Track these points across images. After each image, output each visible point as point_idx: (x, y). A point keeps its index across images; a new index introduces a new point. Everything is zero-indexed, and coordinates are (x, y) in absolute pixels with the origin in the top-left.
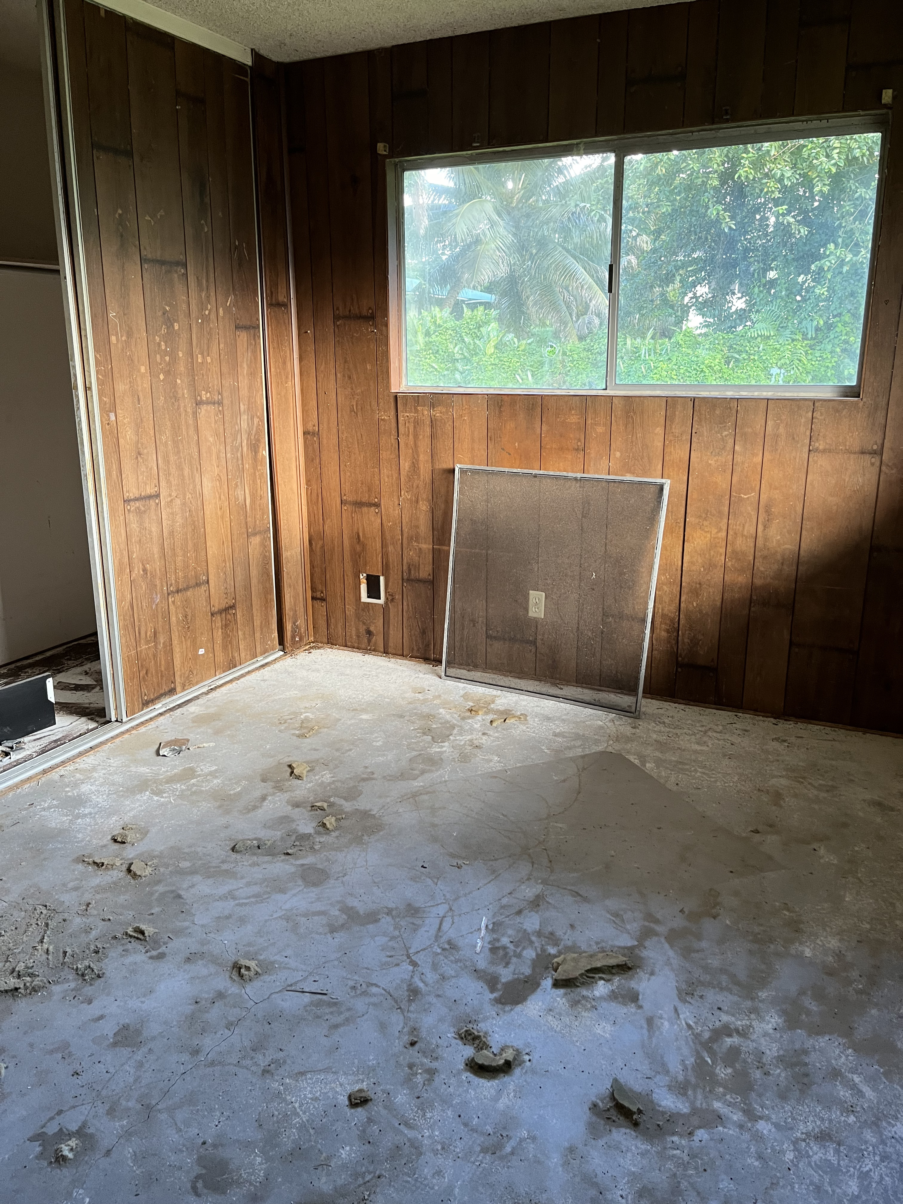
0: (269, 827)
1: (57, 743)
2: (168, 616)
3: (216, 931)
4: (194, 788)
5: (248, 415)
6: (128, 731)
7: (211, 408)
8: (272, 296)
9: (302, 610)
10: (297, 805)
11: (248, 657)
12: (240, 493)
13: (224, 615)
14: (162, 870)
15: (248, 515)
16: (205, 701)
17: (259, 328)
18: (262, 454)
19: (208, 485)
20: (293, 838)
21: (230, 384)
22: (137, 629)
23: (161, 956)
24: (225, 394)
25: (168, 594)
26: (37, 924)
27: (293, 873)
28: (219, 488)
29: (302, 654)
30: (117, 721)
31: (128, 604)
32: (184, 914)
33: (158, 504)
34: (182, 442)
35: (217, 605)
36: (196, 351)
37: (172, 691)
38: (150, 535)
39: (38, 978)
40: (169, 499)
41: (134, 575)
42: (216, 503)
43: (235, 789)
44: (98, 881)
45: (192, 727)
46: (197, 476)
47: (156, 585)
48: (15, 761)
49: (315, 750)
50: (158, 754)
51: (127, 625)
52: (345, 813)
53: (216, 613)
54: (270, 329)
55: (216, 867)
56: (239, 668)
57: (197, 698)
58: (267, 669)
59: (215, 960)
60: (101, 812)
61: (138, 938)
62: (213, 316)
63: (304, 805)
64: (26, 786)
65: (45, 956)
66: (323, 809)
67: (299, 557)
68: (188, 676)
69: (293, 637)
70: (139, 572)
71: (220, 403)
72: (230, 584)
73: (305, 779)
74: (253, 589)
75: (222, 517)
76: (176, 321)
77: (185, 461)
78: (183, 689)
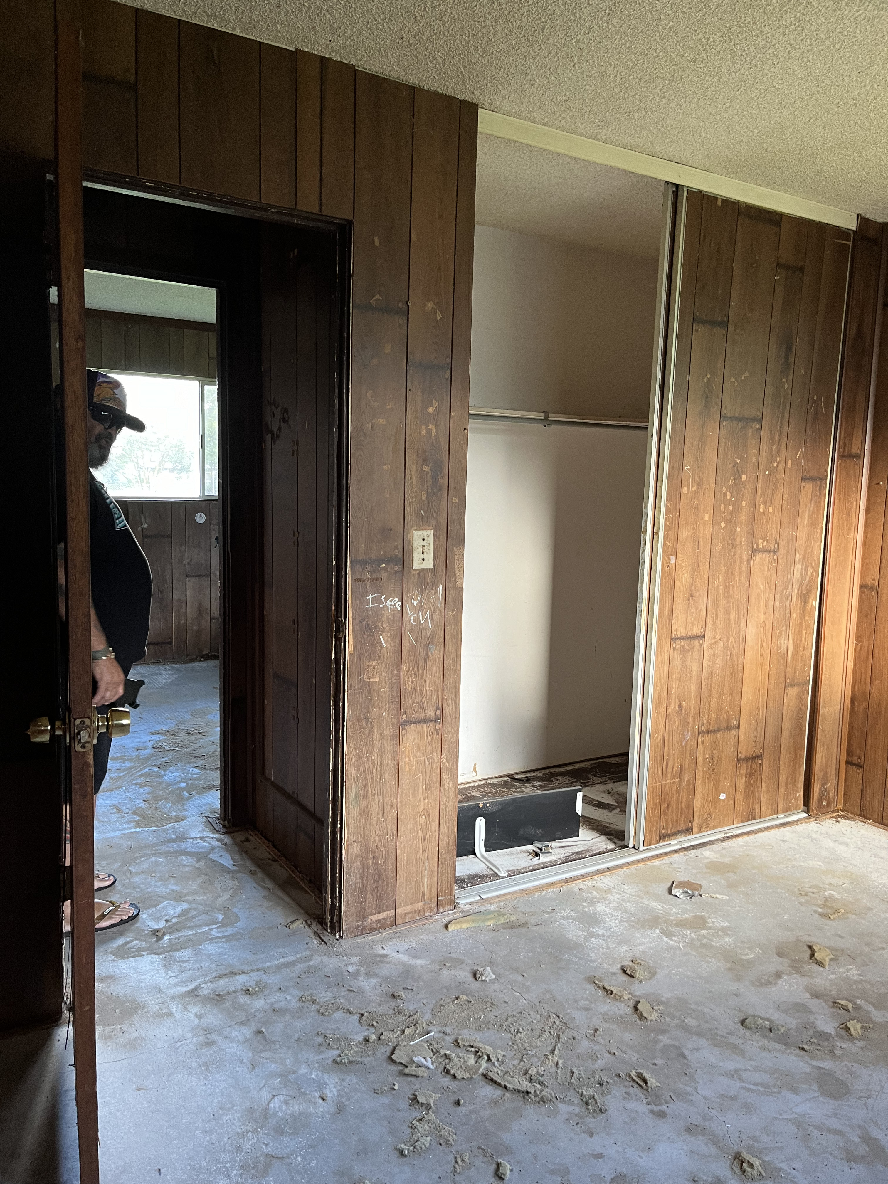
0: (784, 1011)
1: (579, 856)
2: (695, 755)
3: (719, 1109)
4: (704, 941)
5: (802, 565)
6: (643, 860)
7: (767, 556)
8: (844, 448)
9: (834, 772)
10: (816, 995)
11: (769, 812)
12: (783, 642)
13: (749, 763)
14: (668, 1019)
15: (788, 665)
16: (720, 848)
17: (826, 479)
18: (812, 605)
19: (752, 632)
20: (811, 1033)
21: (788, 534)
22: (665, 762)
23: (662, 1115)
24: (781, 543)
25: (699, 734)
26: (550, 1032)
27: (807, 1073)
28: (762, 635)
29: (828, 820)
30: (634, 847)
31: (660, 737)
32: (687, 1077)
33: (701, 645)
34: (733, 588)
35: (744, 752)
36: (759, 500)
37: (689, 831)
38: (690, 674)
39: (547, 1090)
40: (713, 641)
41: (669, 710)
42: (757, 650)
43: (747, 954)
44: (606, 1009)
45: (706, 873)
46: (743, 621)
47: (688, 723)
48: (543, 863)
49: (840, 937)
50: (670, 892)
51: (656, 757)
52: (873, 1022)
53: (743, 760)
54: (838, 480)
55: (723, 1037)
56: (758, 821)
57: (712, 843)
58: (788, 828)
59: (716, 1141)
60: (613, 936)
61: (640, 1085)
62: (781, 468)
63: (825, 998)
64: (550, 890)
65: (554, 1069)
66: (846, 1010)
67: (837, 715)
68: (707, 818)
69: (820, 801)
70: (675, 707)
71: (776, 552)
72: (761, 733)
73: (827, 967)
74: (783, 741)
75: (762, 664)
76: (743, 473)
77: (733, 606)
78: (700, 831)
